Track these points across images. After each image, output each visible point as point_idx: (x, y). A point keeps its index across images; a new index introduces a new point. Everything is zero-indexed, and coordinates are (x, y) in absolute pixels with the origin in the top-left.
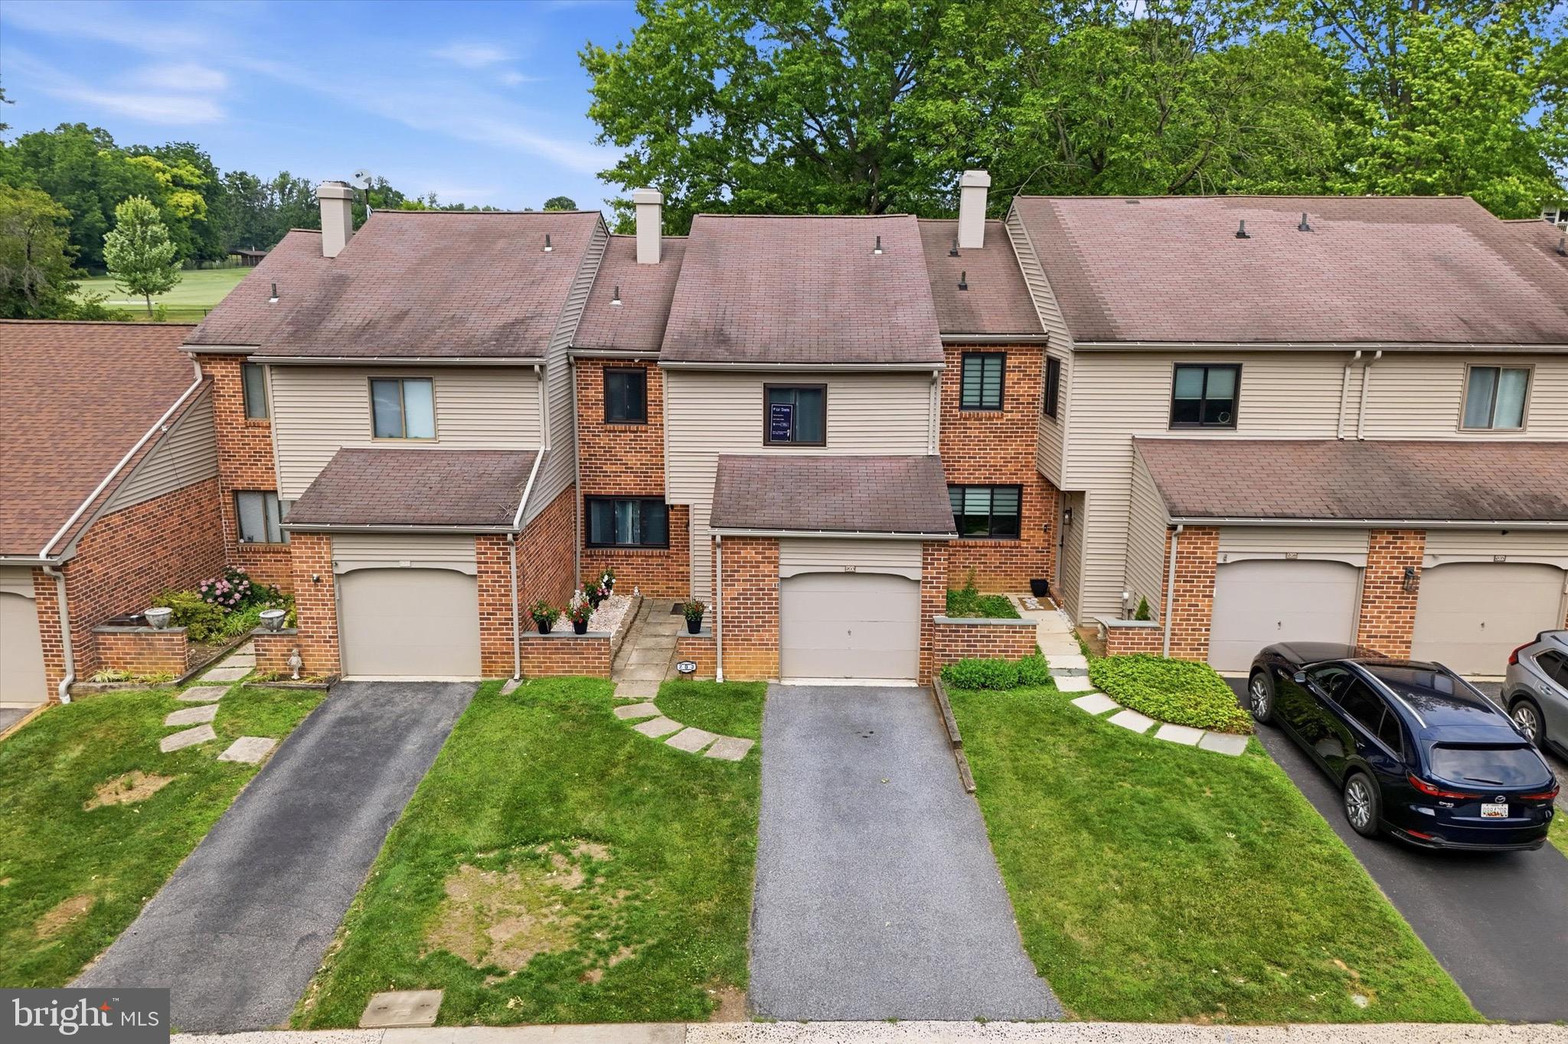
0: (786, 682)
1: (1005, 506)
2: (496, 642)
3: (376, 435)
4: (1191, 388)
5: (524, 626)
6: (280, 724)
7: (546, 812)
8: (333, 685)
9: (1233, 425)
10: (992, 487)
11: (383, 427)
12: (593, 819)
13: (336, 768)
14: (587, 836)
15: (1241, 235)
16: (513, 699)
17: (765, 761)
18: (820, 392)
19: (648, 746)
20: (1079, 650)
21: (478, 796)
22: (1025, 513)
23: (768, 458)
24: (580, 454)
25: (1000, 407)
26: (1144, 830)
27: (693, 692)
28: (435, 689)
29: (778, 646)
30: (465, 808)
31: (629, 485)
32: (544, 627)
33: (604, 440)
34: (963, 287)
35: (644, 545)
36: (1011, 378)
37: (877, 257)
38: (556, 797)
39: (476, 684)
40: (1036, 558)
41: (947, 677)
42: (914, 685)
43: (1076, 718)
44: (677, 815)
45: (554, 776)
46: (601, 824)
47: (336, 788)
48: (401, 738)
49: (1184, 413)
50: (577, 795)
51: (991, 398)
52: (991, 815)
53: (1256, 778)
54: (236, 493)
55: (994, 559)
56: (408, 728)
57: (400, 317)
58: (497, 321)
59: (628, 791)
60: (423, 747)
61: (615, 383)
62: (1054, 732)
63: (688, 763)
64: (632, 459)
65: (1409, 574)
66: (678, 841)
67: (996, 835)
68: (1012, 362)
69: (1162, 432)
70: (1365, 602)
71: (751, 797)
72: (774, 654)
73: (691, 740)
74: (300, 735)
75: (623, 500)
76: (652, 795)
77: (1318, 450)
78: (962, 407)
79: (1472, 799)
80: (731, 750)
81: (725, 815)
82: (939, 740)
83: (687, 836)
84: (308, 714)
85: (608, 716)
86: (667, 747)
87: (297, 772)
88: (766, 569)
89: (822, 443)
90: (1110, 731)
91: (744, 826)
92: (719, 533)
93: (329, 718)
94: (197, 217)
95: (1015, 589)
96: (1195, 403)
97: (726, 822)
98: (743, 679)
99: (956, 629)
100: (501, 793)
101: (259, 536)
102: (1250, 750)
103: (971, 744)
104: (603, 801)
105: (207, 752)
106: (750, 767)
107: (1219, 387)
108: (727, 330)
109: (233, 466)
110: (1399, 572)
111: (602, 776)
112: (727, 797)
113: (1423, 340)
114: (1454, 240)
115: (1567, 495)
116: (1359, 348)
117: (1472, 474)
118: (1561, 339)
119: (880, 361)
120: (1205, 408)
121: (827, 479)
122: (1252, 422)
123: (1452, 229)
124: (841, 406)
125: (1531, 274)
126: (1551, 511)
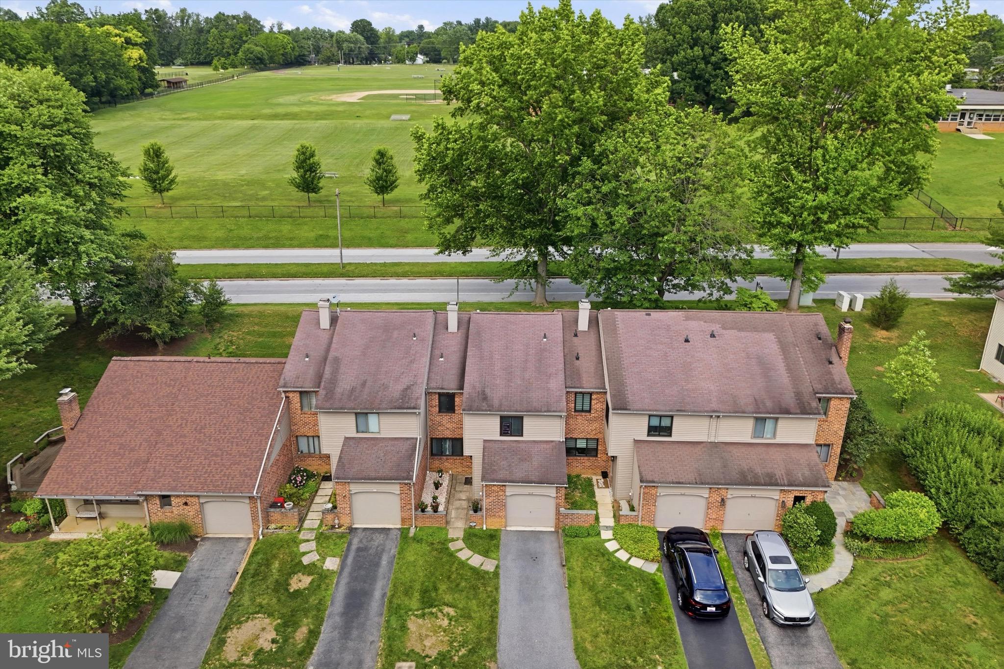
0: (508, 529)
1: (592, 445)
2: (406, 515)
3: (357, 432)
4: (655, 422)
5: (416, 509)
6: (338, 551)
7: (433, 595)
8: (352, 530)
9: (670, 435)
10: (587, 439)
11: (360, 429)
12: (448, 598)
13: (363, 573)
14: (447, 605)
15: (687, 341)
16: (414, 539)
17: (501, 572)
18: (521, 418)
19: (463, 564)
20: (612, 515)
21: (411, 587)
22: (599, 448)
23: (501, 441)
24: (429, 423)
25: (589, 411)
26: (615, 606)
27: (475, 535)
28: (385, 531)
29: (505, 517)
30: (407, 593)
31: (448, 434)
32: (423, 511)
33: (438, 418)
34: (578, 359)
35: (453, 455)
36: (593, 402)
37: (545, 344)
38: (436, 589)
39: (399, 529)
40: (604, 464)
41: (564, 531)
42: (553, 529)
43: (605, 553)
44: (474, 598)
45: (433, 579)
46: (451, 600)
47: (365, 582)
48: (380, 558)
49: (653, 430)
50: (443, 587)
51: (586, 408)
52: (571, 597)
53: (655, 583)
54: (297, 437)
55: (588, 464)
56: (382, 553)
57: (364, 384)
58: (400, 387)
59: (458, 585)
60: (388, 562)
61: (443, 398)
62: (595, 560)
63: (475, 571)
64: (449, 425)
65: (723, 500)
66: (475, 608)
67: (572, 606)
68: (594, 397)
69: (644, 437)
70: (708, 508)
71: (497, 589)
72: (504, 520)
73: (476, 560)
74: (346, 556)
75: (445, 439)
76: (466, 587)
77: (700, 447)
78: (575, 411)
79: (705, 606)
80: (489, 566)
81: (489, 597)
82: (559, 562)
83: (478, 606)
84: (346, 545)
85: (448, 549)
86: (468, 565)
87: (350, 574)
88: (501, 493)
89: (522, 435)
90: (614, 560)
91: (495, 602)
92: (484, 483)
93: (354, 547)
94: (142, 64)
95: (595, 474)
96: (656, 427)
97: (489, 600)
98: (493, 528)
99: (567, 515)
100: (417, 586)
101: (305, 450)
102: (658, 570)
103: (569, 565)
104: (450, 589)
105: (319, 564)
106: (496, 574)
107: (666, 422)
108: (488, 391)
109: (296, 427)
110: (719, 499)
111: (449, 577)
112: (489, 589)
113: (737, 412)
114: (769, 344)
115: (780, 473)
116: (714, 415)
117: (750, 461)
118: (787, 412)
119: (542, 411)
120: (660, 430)
121: (523, 454)
122: (677, 435)
123: (770, 336)
124: (528, 424)
125: (791, 369)
126: (770, 481)
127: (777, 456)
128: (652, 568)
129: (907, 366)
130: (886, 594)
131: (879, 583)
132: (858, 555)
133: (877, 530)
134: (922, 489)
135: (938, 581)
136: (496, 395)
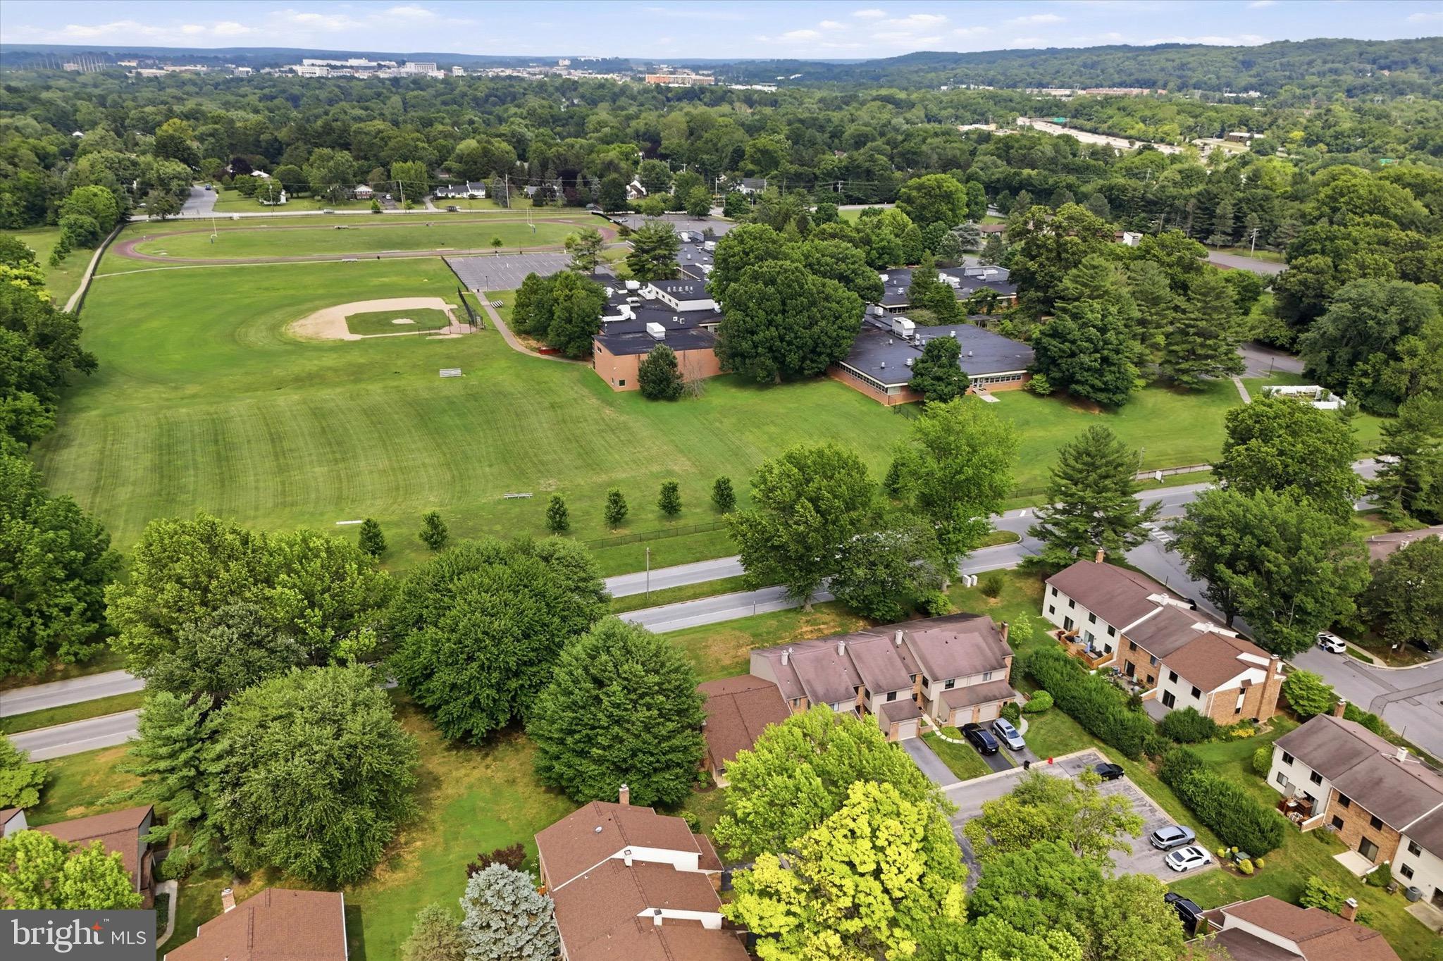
4: (948, 683)
9: (954, 687)
15: (946, 641)
18: (895, 692)
20: (935, 725)
23: (888, 704)
34: (904, 659)
37: (889, 655)
41: (921, 736)
42: (916, 736)
43: (942, 741)
49: (947, 686)
53: (967, 746)
57: (828, 690)
62: (941, 744)
65: (979, 710)
69: (944, 690)
70: (973, 714)
72: (897, 737)
77: (965, 689)
82: (927, 748)
89: (896, 699)
102: (965, 742)
103: (932, 748)
107: (951, 682)
108: (879, 683)
113: (978, 672)
114: (977, 638)
115: (997, 694)
116: (969, 675)
117: (984, 691)
118: (995, 669)
119: (903, 688)
120: (950, 685)
121: (899, 707)
122: (956, 686)
123: (976, 634)
124: (898, 695)
125: (991, 649)
126: (995, 698)
127: (993, 687)
128: (963, 742)
129: (1019, 628)
130: (1042, 732)
131: (1039, 729)
132: (1028, 720)
133: (1034, 709)
134: (1043, 688)
135: (1057, 723)
136: (883, 683)
